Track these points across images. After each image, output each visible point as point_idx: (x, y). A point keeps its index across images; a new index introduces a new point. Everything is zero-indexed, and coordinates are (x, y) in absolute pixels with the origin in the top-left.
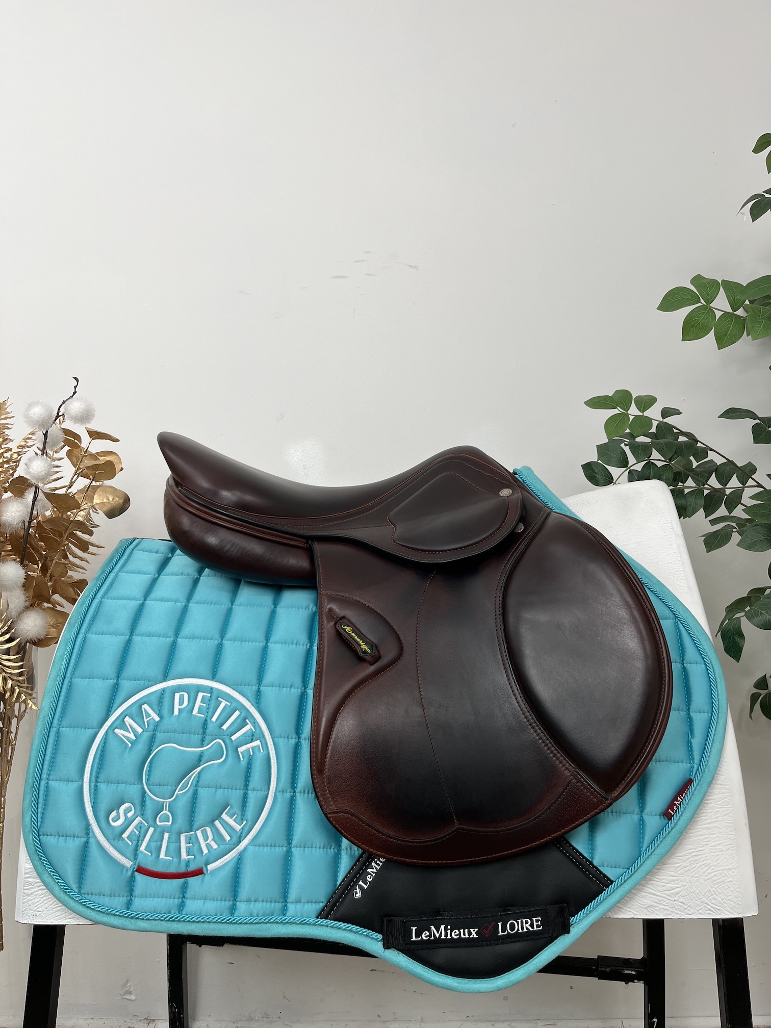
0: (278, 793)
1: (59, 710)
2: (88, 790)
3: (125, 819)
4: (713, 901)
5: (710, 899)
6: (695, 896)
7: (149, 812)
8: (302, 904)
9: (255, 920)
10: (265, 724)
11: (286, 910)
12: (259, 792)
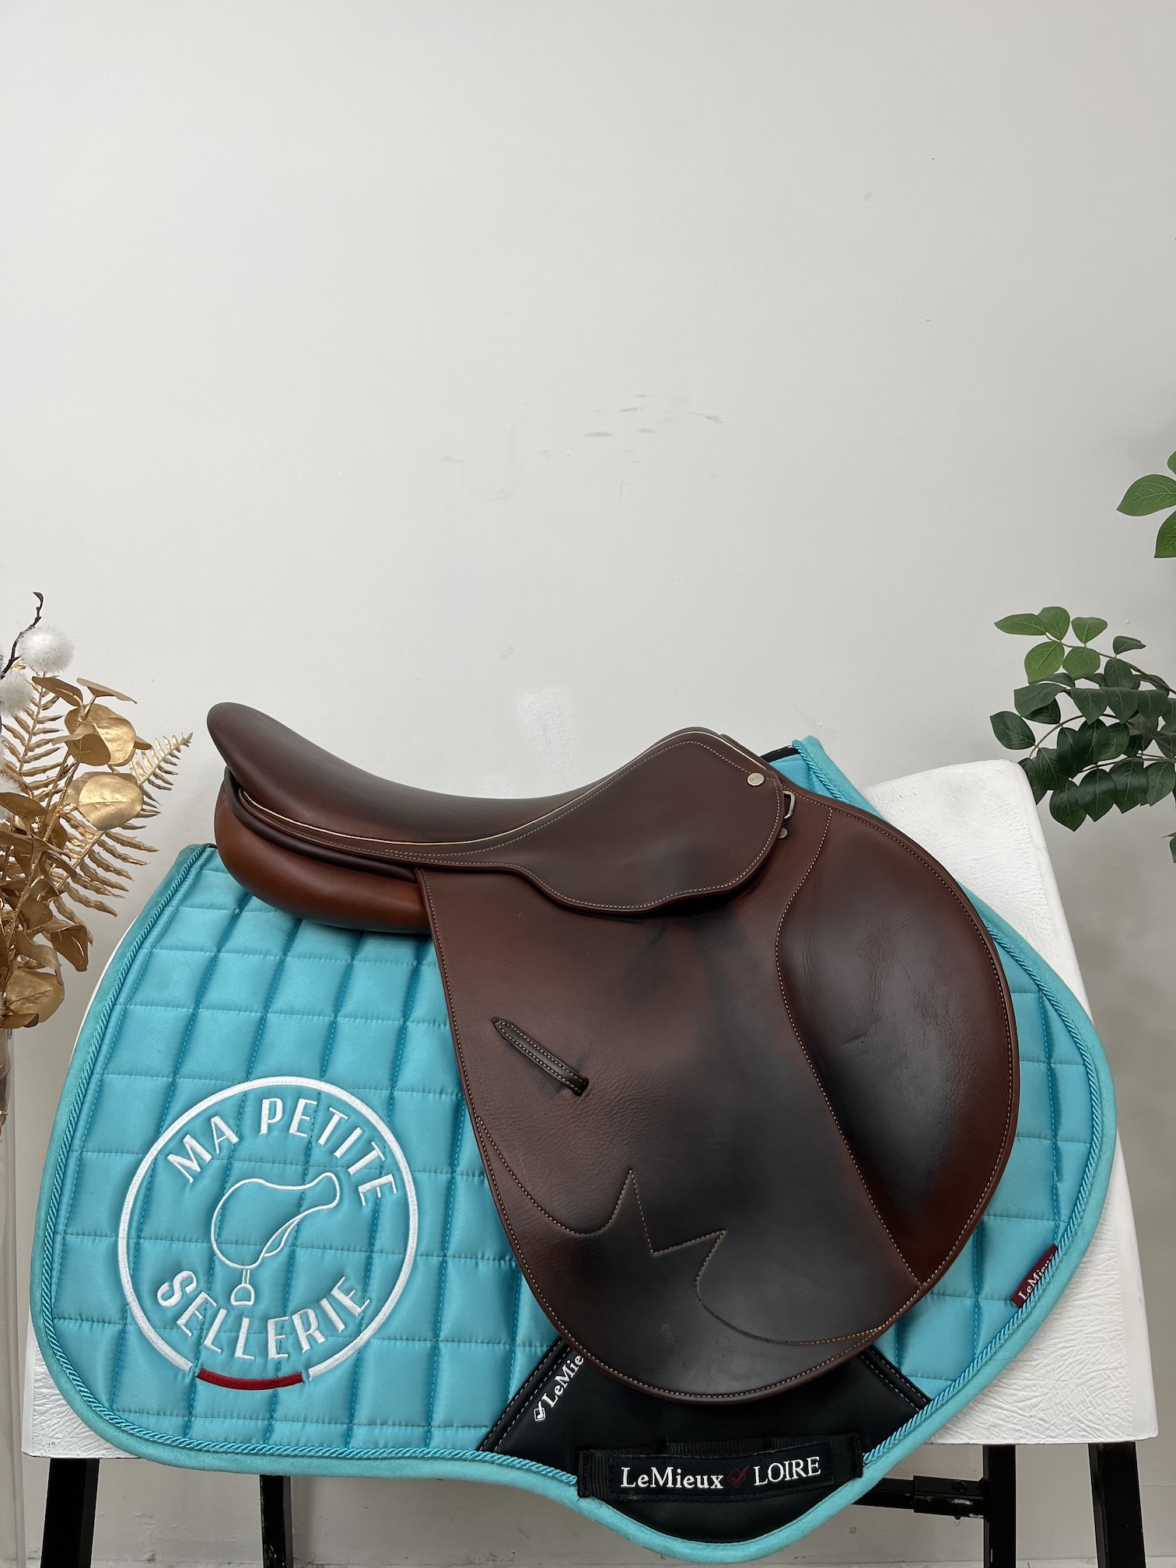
0: (419, 1258)
1: (82, 1124)
2: (125, 1250)
3: (183, 1296)
4: (1090, 1417)
5: (1085, 1414)
6: (1061, 1409)
7: (219, 1286)
8: (454, 1429)
9: (381, 1453)
10: (400, 1150)
11: (430, 1439)
12: (390, 1256)
